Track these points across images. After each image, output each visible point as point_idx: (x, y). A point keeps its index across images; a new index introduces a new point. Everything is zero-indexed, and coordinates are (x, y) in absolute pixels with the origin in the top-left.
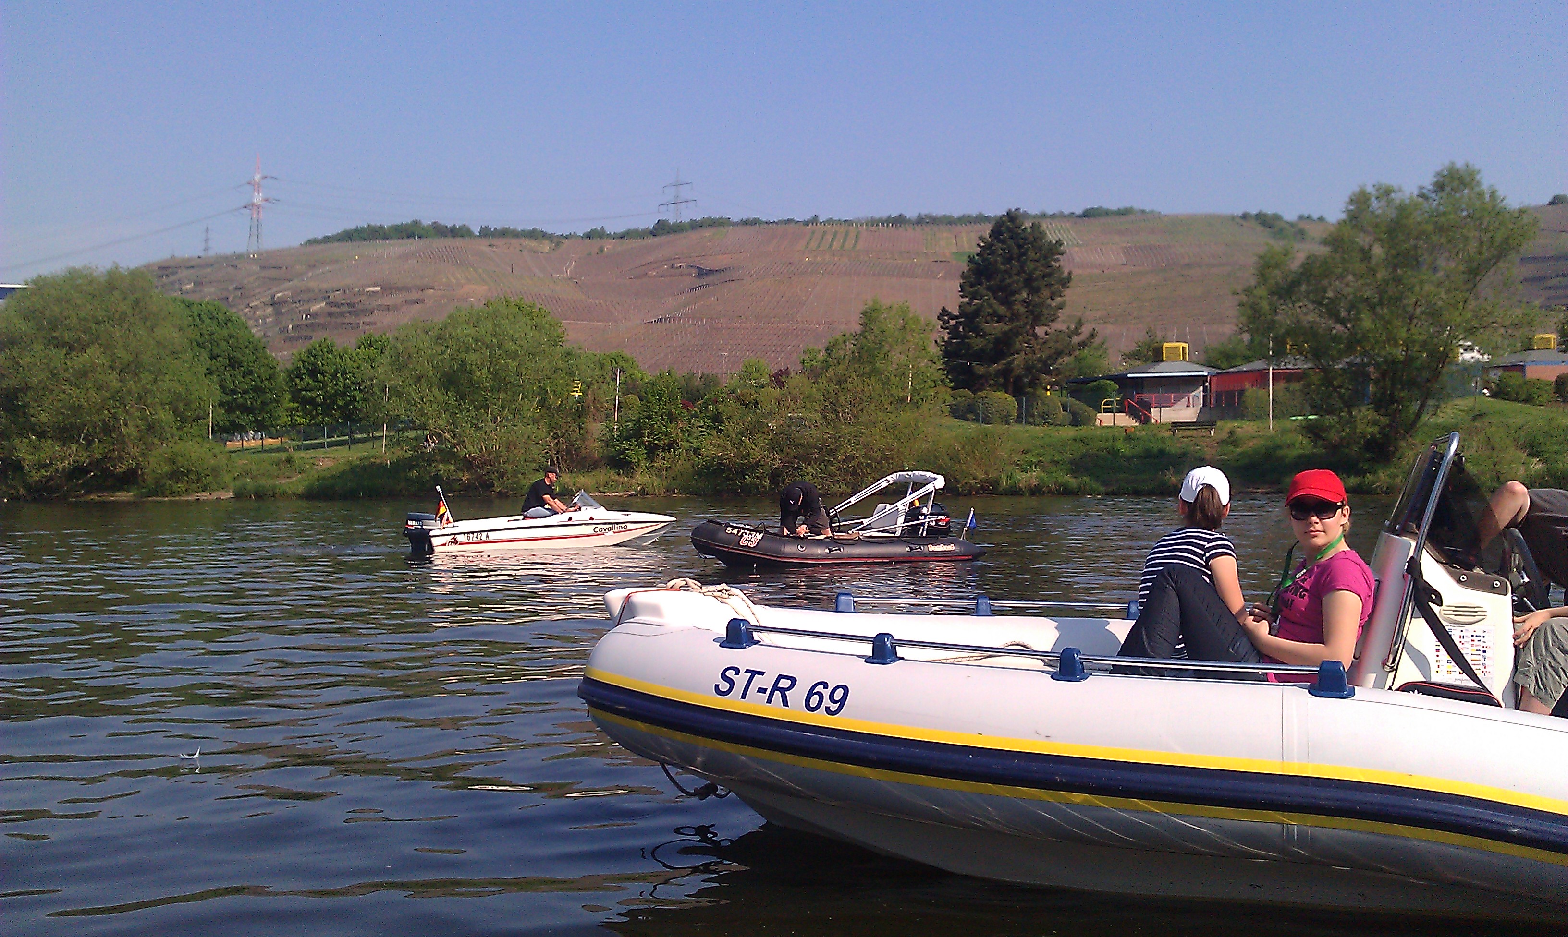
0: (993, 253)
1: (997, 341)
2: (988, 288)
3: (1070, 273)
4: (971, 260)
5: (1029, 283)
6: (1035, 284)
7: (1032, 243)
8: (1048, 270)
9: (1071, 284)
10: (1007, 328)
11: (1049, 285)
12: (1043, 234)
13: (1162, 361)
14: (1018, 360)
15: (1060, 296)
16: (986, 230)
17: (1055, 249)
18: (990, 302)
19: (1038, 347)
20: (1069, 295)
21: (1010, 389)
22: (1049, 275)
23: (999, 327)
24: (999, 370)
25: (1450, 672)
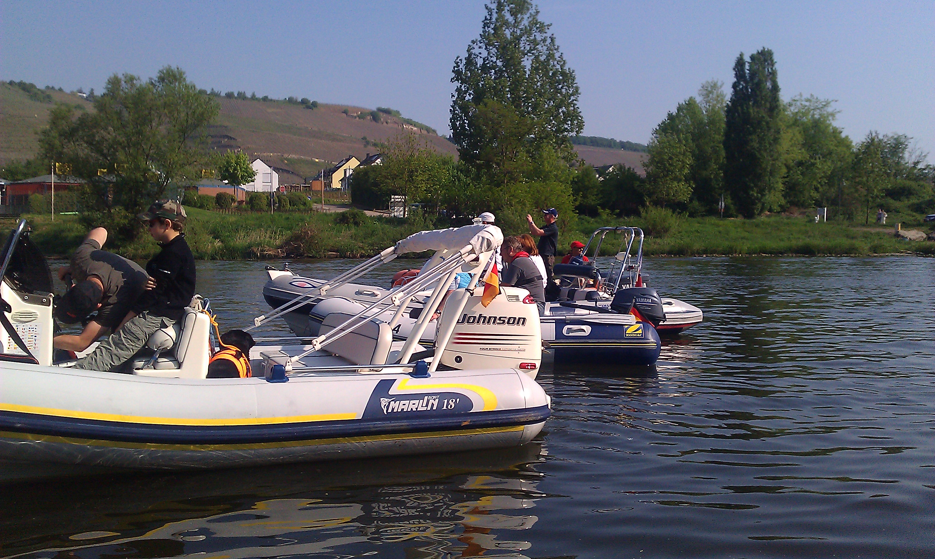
25: (15, 348)
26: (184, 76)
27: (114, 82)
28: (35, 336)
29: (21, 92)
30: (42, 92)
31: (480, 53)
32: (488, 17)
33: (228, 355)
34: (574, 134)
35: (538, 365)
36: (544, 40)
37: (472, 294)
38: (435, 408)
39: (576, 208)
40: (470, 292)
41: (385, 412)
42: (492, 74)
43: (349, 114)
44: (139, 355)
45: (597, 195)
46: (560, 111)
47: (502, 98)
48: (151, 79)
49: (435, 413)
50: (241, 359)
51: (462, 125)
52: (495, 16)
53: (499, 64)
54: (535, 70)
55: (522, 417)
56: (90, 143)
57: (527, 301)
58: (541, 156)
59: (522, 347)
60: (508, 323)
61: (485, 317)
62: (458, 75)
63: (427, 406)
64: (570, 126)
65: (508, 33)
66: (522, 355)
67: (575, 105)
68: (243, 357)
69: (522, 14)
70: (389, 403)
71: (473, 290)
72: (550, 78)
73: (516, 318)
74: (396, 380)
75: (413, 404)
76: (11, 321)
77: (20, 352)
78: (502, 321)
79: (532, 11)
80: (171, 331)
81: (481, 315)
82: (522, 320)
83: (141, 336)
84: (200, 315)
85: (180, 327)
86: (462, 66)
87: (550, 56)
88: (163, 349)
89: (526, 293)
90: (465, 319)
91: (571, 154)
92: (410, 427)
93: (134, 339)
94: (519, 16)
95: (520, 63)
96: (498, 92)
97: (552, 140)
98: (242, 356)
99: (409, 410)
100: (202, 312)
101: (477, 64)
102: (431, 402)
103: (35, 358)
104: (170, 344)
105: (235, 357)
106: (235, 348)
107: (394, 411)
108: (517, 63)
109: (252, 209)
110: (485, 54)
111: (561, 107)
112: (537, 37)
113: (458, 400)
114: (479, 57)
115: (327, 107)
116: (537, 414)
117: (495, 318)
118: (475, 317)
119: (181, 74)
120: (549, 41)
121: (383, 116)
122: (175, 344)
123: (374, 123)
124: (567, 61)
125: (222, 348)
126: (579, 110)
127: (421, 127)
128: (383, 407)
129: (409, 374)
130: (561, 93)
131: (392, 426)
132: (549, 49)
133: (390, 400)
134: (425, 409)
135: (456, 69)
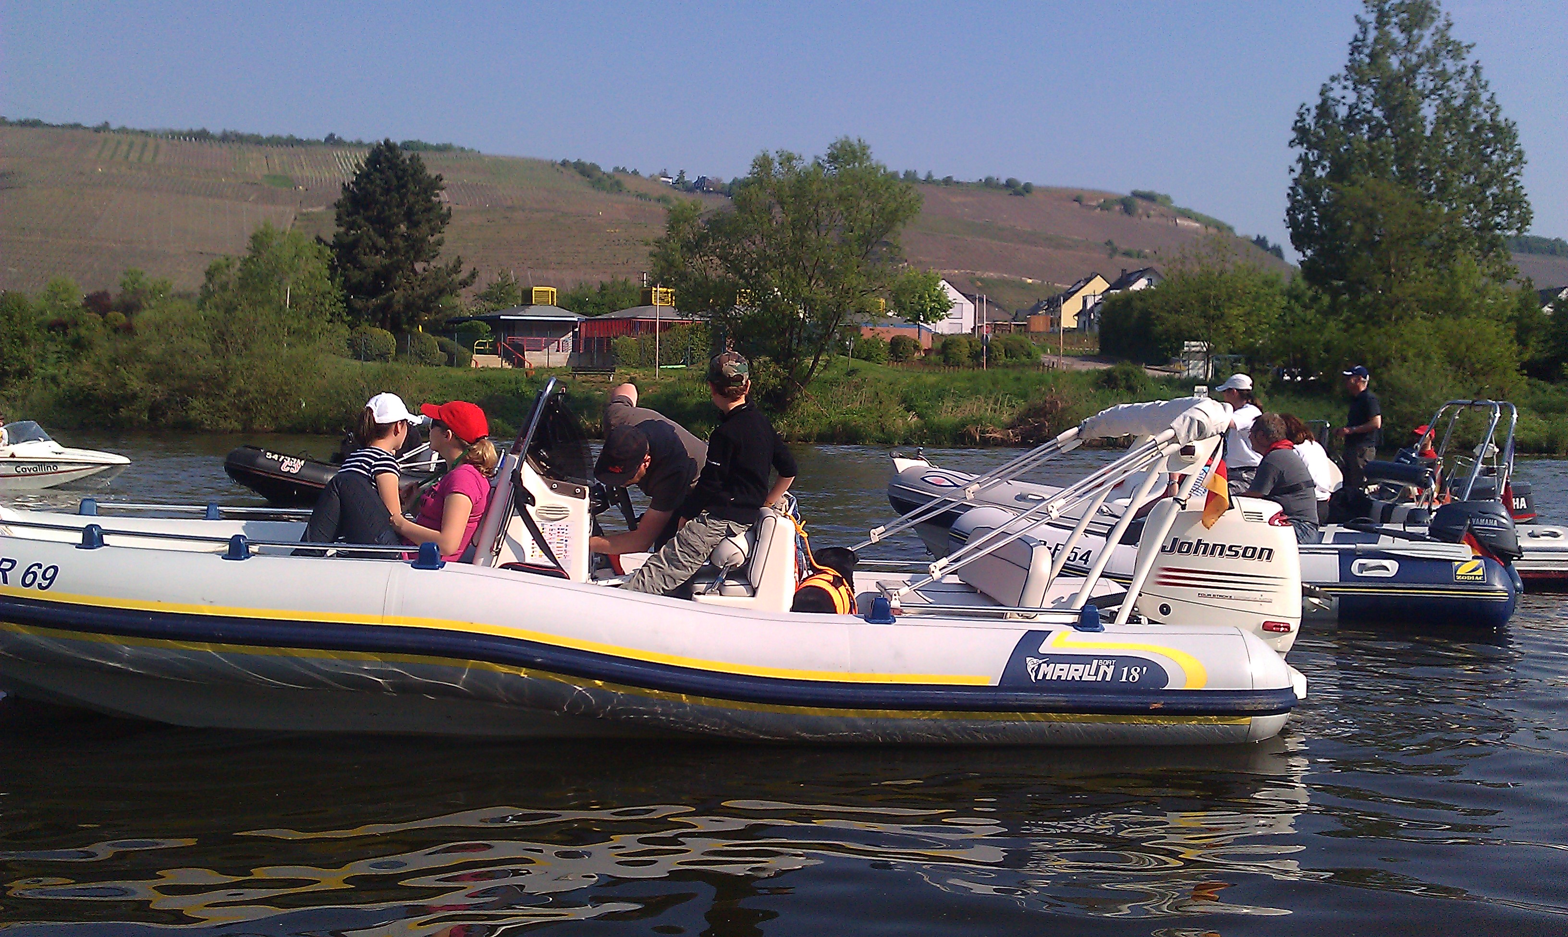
0: (372, 182)
1: (377, 275)
2: (367, 219)
3: (450, 209)
4: (345, 188)
5: (410, 217)
6: (415, 218)
7: (412, 176)
8: (429, 205)
9: (451, 221)
10: (387, 262)
11: (429, 221)
12: (423, 168)
13: (532, 305)
14: (399, 295)
15: (440, 232)
16: (362, 156)
17: (436, 183)
18: (367, 231)
19: (418, 283)
20: (449, 233)
21: (388, 325)
22: (428, 210)
23: (378, 261)
24: (378, 305)
25: (540, 556)
26: (869, 152)
27: (763, 164)
28: (566, 541)
29: (578, 177)
30: (609, 176)
31: (1343, 98)
32: (1360, 37)
33: (822, 582)
34: (1513, 233)
35: (1295, 625)
36: (1461, 72)
37: (1183, 507)
38: (1108, 678)
39: (1524, 366)
40: (1180, 504)
41: (1033, 678)
42: (1364, 131)
43: (1084, 202)
44: (698, 576)
45: (1545, 342)
46: (1488, 193)
47: (1381, 173)
48: (816, 157)
49: (1108, 687)
50: (842, 589)
51: (1308, 220)
52: (1372, 34)
53: (1377, 113)
54: (1442, 123)
55: (1248, 704)
56: (722, 258)
57: (1276, 522)
58: (1452, 273)
59: (1266, 596)
60: (1244, 555)
61: (1207, 545)
62: (1302, 134)
63: (1096, 674)
64: (1505, 218)
65: (1394, 62)
66: (1266, 608)
67: (1515, 182)
68: (845, 586)
69: (1420, 28)
70: (1040, 665)
71: (1186, 500)
72: (1471, 136)
73: (1256, 548)
74: (1050, 632)
75: (1076, 670)
76: (535, 518)
77: (545, 561)
78: (1234, 551)
79: (1440, 23)
80: (741, 540)
81: (1200, 541)
82: (1266, 553)
83: (702, 549)
84: (780, 520)
85: (754, 538)
86: (1310, 120)
87: (1472, 99)
88: (731, 566)
89: (1277, 508)
90: (1175, 546)
91: (1507, 269)
92: (1071, 705)
93: (692, 553)
94: (1415, 32)
95: (1416, 112)
96: (1374, 163)
97: (1472, 244)
98: (843, 584)
99: (1069, 678)
100: (784, 517)
101: (1337, 116)
102: (1103, 668)
103: (564, 571)
104: (740, 560)
105: (832, 584)
106: (832, 572)
107: (1047, 678)
108: (1410, 112)
109: (946, 361)
110: (1352, 97)
111: (1489, 187)
112: (1447, 67)
113: (1145, 669)
114: (1341, 104)
115: (1049, 192)
116: (1272, 701)
117: (1223, 546)
118: (1190, 544)
119: (864, 148)
120: (1469, 72)
121: (1141, 203)
122: (748, 560)
123: (1126, 217)
124: (1502, 107)
125: (817, 572)
126: (1523, 192)
127: (1207, 222)
128: (1029, 671)
129: (1073, 624)
130: (1489, 162)
131: (1044, 701)
132: (1469, 86)
133: (1041, 661)
134: (1094, 678)
135: (1299, 124)
